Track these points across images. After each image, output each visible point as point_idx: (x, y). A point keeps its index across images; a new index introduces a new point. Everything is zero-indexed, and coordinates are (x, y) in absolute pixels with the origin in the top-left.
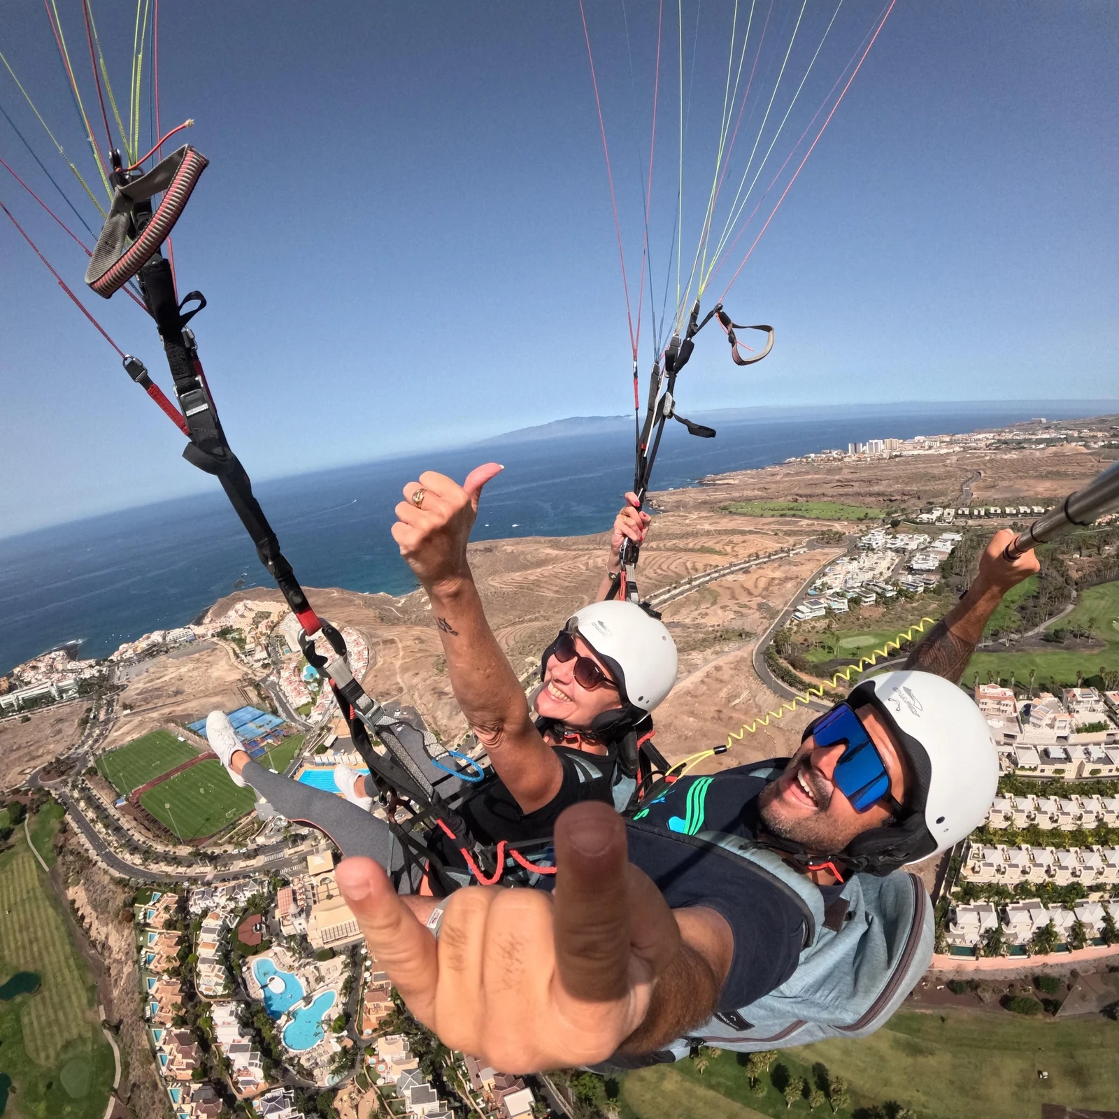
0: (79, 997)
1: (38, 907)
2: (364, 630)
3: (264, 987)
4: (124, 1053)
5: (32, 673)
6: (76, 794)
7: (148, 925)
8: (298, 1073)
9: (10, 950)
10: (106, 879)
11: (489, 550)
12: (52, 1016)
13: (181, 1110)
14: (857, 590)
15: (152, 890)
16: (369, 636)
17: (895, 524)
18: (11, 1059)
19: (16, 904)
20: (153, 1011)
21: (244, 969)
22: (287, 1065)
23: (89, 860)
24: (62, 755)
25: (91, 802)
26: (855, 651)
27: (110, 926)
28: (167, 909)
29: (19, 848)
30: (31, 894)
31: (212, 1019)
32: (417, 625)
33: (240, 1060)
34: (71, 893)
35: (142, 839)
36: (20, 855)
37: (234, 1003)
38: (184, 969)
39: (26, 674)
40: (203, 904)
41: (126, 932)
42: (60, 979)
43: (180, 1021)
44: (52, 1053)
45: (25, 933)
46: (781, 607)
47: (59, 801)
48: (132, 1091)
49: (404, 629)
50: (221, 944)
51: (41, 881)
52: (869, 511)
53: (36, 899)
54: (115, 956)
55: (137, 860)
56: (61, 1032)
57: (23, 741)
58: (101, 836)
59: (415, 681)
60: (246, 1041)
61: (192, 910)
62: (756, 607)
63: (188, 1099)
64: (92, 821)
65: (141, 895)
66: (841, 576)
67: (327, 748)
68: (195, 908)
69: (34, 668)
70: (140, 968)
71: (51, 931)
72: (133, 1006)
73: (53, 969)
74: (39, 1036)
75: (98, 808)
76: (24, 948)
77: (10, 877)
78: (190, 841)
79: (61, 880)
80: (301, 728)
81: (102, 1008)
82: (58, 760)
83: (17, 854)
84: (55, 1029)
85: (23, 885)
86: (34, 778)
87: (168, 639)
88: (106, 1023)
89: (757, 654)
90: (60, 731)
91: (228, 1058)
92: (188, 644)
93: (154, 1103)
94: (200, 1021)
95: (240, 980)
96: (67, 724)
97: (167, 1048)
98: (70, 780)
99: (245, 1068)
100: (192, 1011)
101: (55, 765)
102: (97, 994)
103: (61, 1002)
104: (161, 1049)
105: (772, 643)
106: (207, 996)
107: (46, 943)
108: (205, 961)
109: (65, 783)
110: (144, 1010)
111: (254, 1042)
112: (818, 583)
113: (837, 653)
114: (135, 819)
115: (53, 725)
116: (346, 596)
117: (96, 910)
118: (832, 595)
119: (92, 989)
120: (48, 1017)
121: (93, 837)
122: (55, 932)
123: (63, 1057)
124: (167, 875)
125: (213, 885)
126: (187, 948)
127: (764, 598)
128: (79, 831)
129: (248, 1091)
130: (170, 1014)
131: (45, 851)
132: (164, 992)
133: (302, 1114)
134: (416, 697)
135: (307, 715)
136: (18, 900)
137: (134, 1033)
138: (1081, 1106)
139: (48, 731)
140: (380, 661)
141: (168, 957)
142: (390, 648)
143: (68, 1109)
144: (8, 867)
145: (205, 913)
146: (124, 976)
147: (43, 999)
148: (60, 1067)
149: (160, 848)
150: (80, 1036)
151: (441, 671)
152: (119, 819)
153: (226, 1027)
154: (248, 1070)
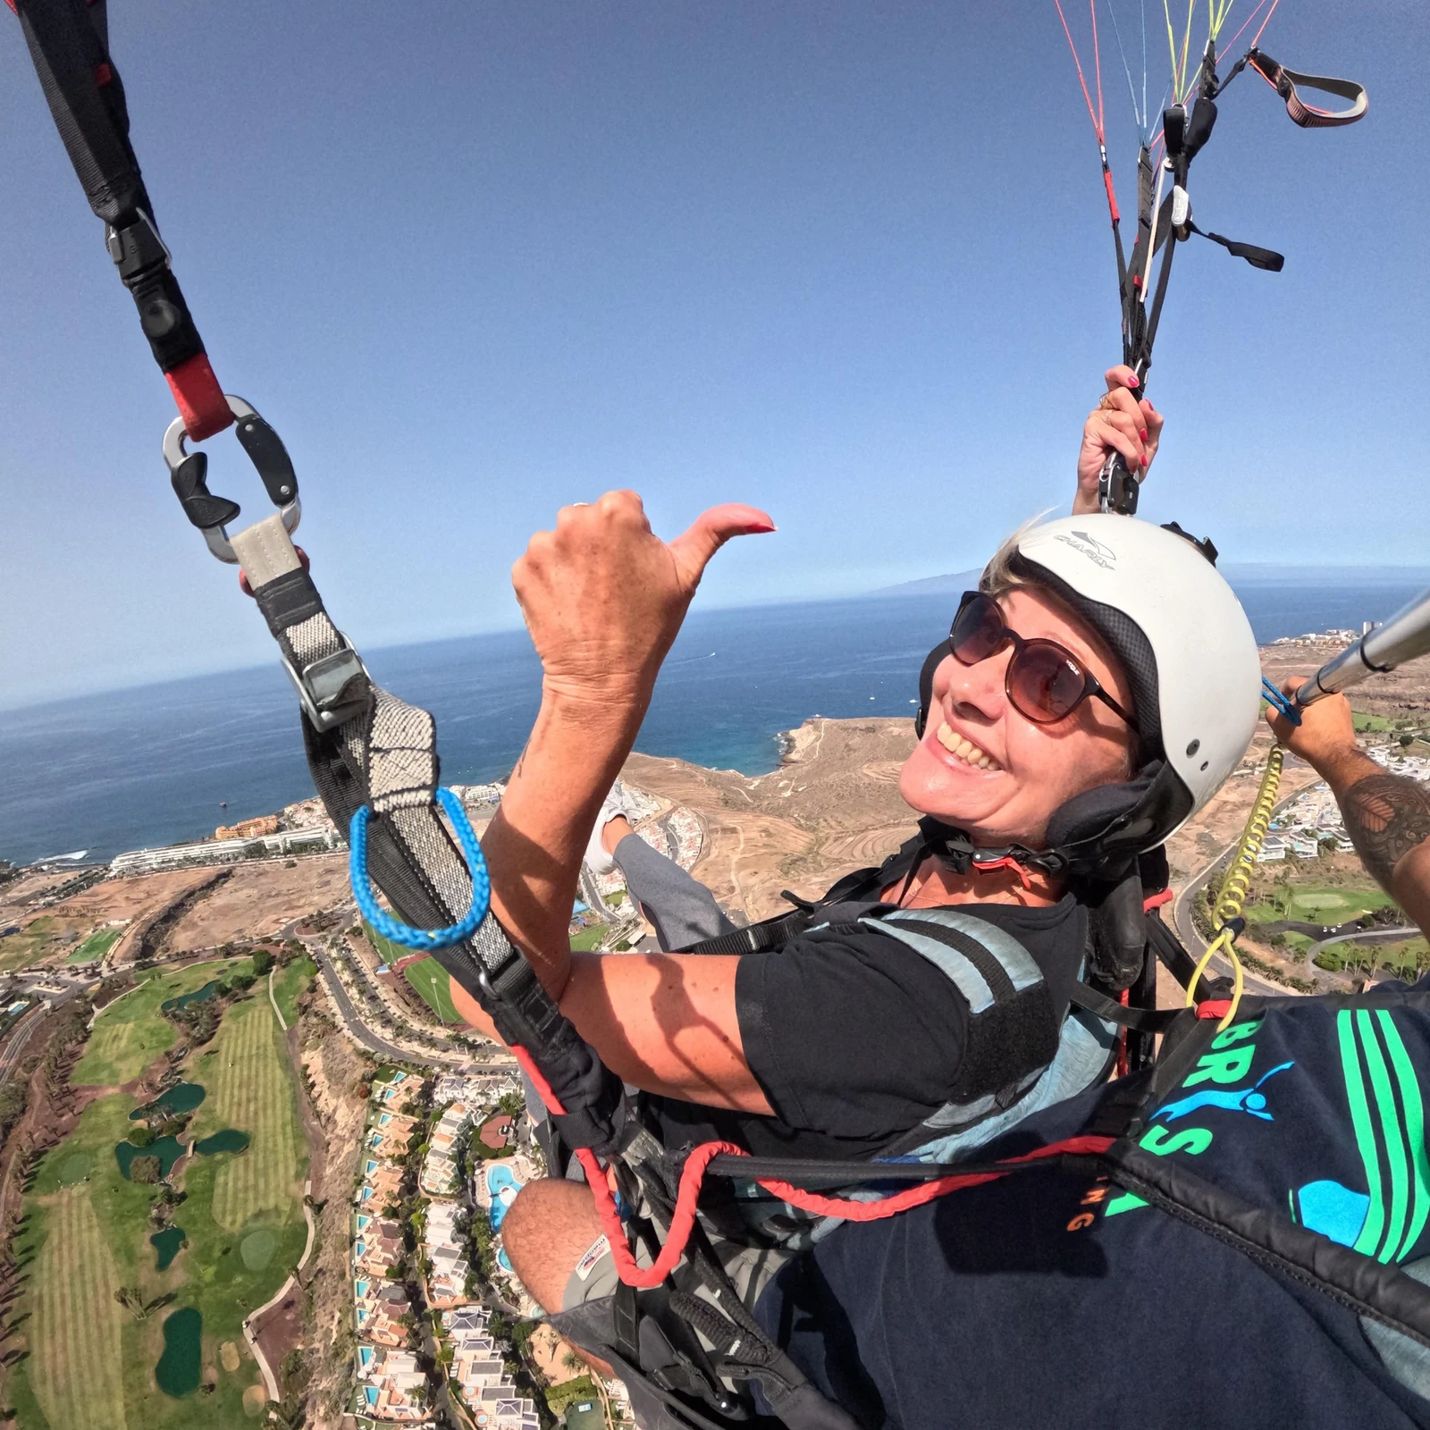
0: (286, 1168)
1: (266, 1066)
2: (702, 813)
3: (494, 1196)
4: (319, 1235)
5: (306, 815)
6: (334, 953)
7: (383, 1105)
8: (503, 1294)
9: (223, 1105)
10: (349, 1049)
11: (871, 730)
12: (251, 1181)
13: (362, 1305)
14: (1334, 830)
15: (397, 1069)
16: (707, 821)
17: (1406, 741)
18: (193, 1216)
19: (242, 1057)
20: (364, 1196)
21: (478, 1172)
22: (493, 1284)
23: (334, 1026)
24: (326, 909)
25: (348, 962)
26: (1312, 913)
27: (342, 1099)
28: (408, 1090)
29: (258, 1000)
30: (261, 1051)
31: (426, 1216)
32: (769, 814)
33: (443, 1266)
34: (306, 1057)
35: (398, 1013)
36: (259, 1008)
37: (456, 1205)
38: (411, 1160)
39: (298, 816)
40: (450, 1094)
41: (357, 1108)
42: (270, 1145)
43: (391, 1213)
44: (240, 1219)
45: (244, 1091)
46: (1228, 841)
47: (314, 958)
48: (316, 1276)
49: (751, 817)
50: (459, 1139)
51: (274, 1037)
52: (1373, 720)
53: (266, 1057)
54: (338, 1131)
55: (388, 1034)
56: (256, 1199)
57: (284, 888)
58: (353, 1003)
59: (752, 881)
60: (457, 1247)
61: (436, 1097)
62: (1195, 838)
63: (373, 1295)
64: (347, 984)
65: (383, 1072)
66: (1316, 808)
67: (631, 945)
68: (440, 1096)
69: (308, 809)
70: (363, 1148)
71: (274, 1095)
72: (344, 1188)
73: (266, 1133)
74: (230, 1199)
75: (356, 972)
76: (239, 1105)
77: (241, 1029)
78: (453, 1025)
79: (297, 1042)
80: (605, 918)
81: (309, 1183)
82: (320, 914)
83: (255, 1006)
84: (251, 1195)
85: (255, 1038)
86: (289, 929)
87: (467, 796)
88: (309, 1200)
89: (1182, 900)
90: (328, 883)
91: (431, 1263)
92: (490, 805)
93: (335, 1293)
94: (413, 1217)
95: (469, 1182)
96: (337, 876)
97: (367, 1237)
98: (330, 938)
99: (446, 1276)
100: (407, 1204)
101: (316, 919)
102: (307, 1168)
103: (266, 1168)
104: (361, 1238)
105: (1205, 888)
106: (427, 1192)
107: (265, 1104)
108: (436, 1153)
109: (324, 939)
110: (354, 1193)
111: (465, 1250)
112: (1284, 813)
113: (1289, 914)
114: (395, 991)
115: (320, 875)
116: (688, 769)
117: (329, 1080)
118: (1298, 834)
119: (304, 1162)
120: (246, 1181)
121: (344, 1001)
122: (278, 1094)
123: (250, 1224)
124: (418, 1055)
125: (467, 1076)
126: (421, 1136)
127: (1207, 827)
128: (329, 993)
129: (440, 1301)
130: (382, 1203)
131: (286, 1008)
132: (383, 1179)
133: (492, 1338)
134: (749, 900)
135: (616, 906)
136: (246, 1054)
137: (337, 1216)
139: (315, 881)
140: (714, 852)
141: (396, 1141)
142: (729, 838)
143: (239, 1279)
144: (241, 1018)
145: (450, 1103)
146: (343, 1155)
147: (247, 1161)
148: (244, 1235)
149: (416, 1025)
150: (276, 1208)
151: (786, 873)
152: (376, 988)
153: (439, 1228)
154: (449, 1278)
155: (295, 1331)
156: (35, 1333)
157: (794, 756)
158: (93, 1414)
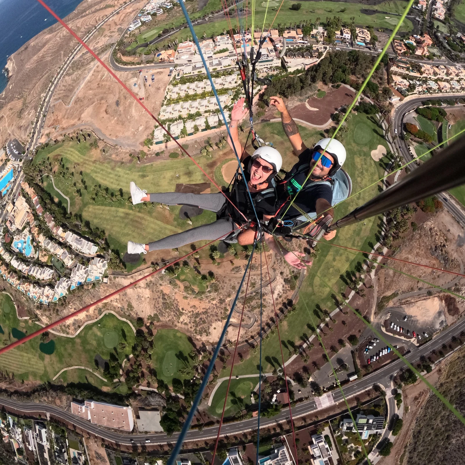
4: (9, 292)
8: (31, 259)
11: (26, 48)
13: (21, 289)
14: (156, 9)
20: (5, 277)
21: (12, 248)
31: (12, 265)
32: (10, 102)
37: (14, 257)
38: (3, 261)
43: (9, 273)
46: (126, 27)
48: (15, 297)
49: (5, 108)
50: (4, 248)
59: (13, 128)
60: (19, 262)
62: (117, 31)
63: (20, 286)
72: (2, 281)
89: (111, 55)
91: (19, 270)
93: (19, 294)
94: (12, 268)
95: (12, 251)
100: (9, 268)
104: (11, 282)
106: (9, 262)
110: (4, 279)
113: (139, 43)
118: (145, 15)
127: (121, 25)
129: (26, 272)
130: (7, 273)
134: (15, 134)
137: (6, 286)
138: (188, 183)
142: (3, 120)
143: (10, 315)
148: (3, 310)
151: (20, 118)
153: (15, 264)
154: (22, 267)
155: (23, 308)
156: (10, 370)
157: (10, 74)
158: (25, 361)
